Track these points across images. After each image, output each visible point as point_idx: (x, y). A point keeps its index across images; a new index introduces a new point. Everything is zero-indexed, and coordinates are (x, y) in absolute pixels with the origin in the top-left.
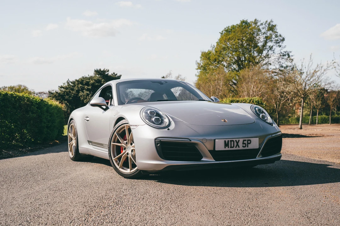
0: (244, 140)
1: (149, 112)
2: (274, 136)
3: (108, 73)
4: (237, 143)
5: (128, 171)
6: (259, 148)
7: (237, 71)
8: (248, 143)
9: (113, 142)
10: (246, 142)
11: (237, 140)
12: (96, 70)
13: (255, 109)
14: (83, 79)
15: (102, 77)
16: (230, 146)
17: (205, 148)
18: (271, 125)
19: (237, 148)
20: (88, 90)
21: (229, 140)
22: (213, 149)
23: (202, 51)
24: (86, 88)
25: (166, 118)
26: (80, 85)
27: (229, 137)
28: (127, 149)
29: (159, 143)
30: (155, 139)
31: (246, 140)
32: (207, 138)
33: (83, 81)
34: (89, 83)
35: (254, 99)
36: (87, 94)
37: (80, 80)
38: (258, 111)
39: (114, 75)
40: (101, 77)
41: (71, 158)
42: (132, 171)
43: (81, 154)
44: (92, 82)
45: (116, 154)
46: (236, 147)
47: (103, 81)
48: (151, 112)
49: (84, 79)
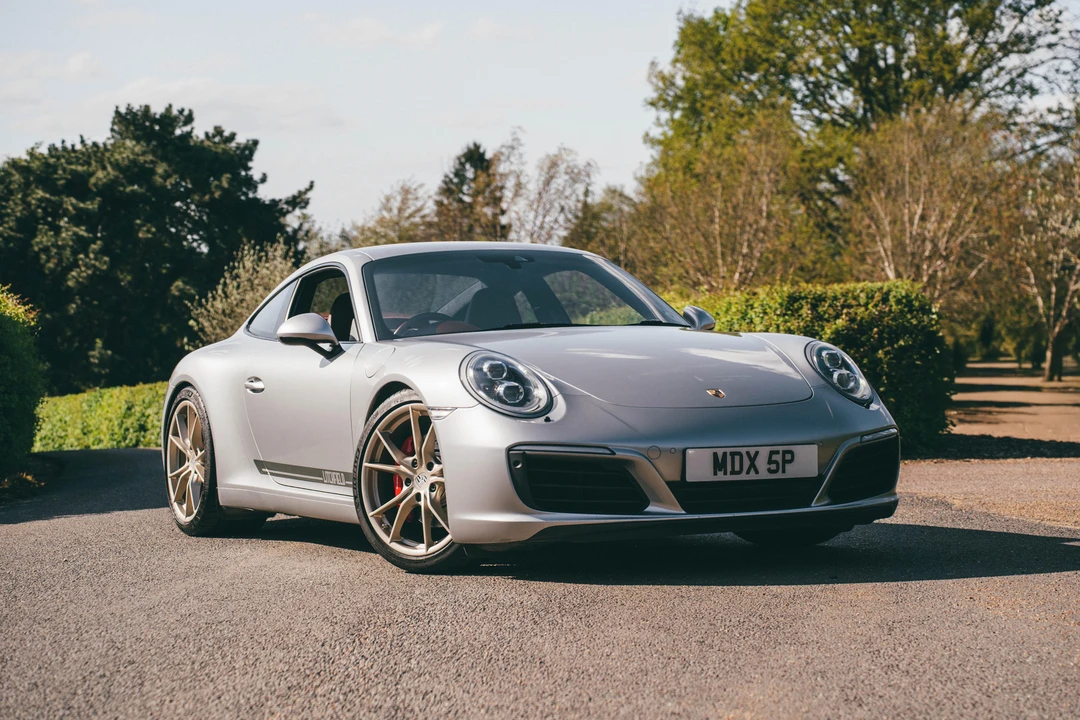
0: (772, 453)
1: (486, 367)
2: (869, 441)
3: (187, 129)
4: (752, 460)
5: (420, 550)
6: (820, 478)
7: (861, 124)
8: (785, 462)
9: (370, 462)
10: (778, 458)
11: (752, 451)
12: (123, 110)
13: (819, 355)
14: (52, 161)
15: (160, 153)
16: (729, 469)
17: (656, 474)
18: (862, 405)
19: (752, 476)
20: (79, 218)
21: (728, 450)
22: (679, 479)
23: (686, 13)
24: (70, 208)
25: (540, 385)
26: (40, 193)
27: (725, 445)
28: (415, 482)
29: (520, 459)
30: (509, 449)
31: (777, 452)
32: (662, 445)
33: (55, 168)
34: (88, 181)
35: (889, 291)
36: (78, 238)
37: (35, 165)
38: (829, 359)
39: (217, 139)
40: (154, 152)
41: (180, 526)
42: (432, 549)
43: (228, 508)
44: (100, 174)
45: (378, 500)
46: (748, 473)
47: (160, 170)
48: (492, 368)
49: (58, 158)
